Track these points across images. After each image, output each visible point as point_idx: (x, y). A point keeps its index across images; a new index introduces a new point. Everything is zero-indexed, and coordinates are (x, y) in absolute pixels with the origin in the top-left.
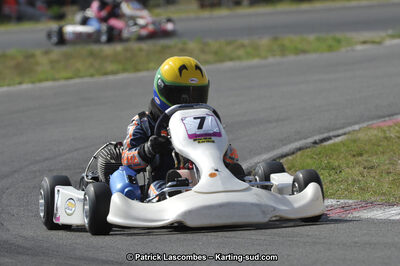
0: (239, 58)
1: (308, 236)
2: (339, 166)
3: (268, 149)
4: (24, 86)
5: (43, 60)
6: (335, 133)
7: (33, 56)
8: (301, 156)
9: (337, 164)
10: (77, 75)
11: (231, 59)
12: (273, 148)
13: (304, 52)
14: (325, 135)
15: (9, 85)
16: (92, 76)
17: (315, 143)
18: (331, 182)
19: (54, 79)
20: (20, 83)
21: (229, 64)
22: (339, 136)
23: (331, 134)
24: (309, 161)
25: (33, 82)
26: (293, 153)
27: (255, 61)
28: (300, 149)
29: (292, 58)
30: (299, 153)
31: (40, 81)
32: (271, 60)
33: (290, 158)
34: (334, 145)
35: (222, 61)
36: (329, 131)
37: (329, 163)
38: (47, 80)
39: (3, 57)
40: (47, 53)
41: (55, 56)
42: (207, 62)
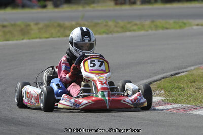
0: (134, 31)
1: (166, 122)
2: (183, 87)
3: (147, 77)
4: (25, 41)
5: (35, 28)
6: (182, 70)
7: (29, 26)
8: (164, 81)
9: (182, 86)
10: (52, 36)
11: (130, 31)
12: (150, 77)
13: (167, 29)
14: (177, 71)
15: (17, 40)
16: (59, 37)
17: (171, 75)
18: (179, 95)
19: (40, 38)
20: (23, 39)
21: (128, 34)
22: (184, 72)
23: (180, 71)
24: (168, 84)
25: (29, 39)
26: (160, 80)
27: (142, 32)
28: (164, 78)
29: (161, 31)
30: (163, 80)
31: (33, 38)
32: (150, 32)
33: (158, 82)
34: (181, 76)
35: (126, 32)
36: (179, 69)
37: (178, 85)
38: (36, 38)
39: (14, 25)
40: (36, 24)
41: (40, 26)
42: (118, 32)
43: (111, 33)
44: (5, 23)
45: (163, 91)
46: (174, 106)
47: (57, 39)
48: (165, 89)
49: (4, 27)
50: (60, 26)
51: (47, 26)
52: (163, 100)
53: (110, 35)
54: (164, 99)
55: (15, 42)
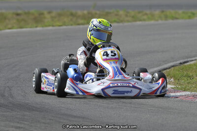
0: (144, 20)
2: (192, 76)
3: (157, 66)
4: (38, 29)
5: (48, 16)
6: (191, 59)
7: (42, 14)
8: (174, 69)
9: (191, 74)
10: (64, 24)
11: (140, 20)
12: (160, 65)
13: (177, 18)
14: (186, 60)
15: (31, 27)
16: (72, 25)
17: (181, 63)
18: (188, 83)
19: (53, 26)
20: (36, 27)
21: (139, 23)
22: (192, 61)
23: (189, 60)
24: (178, 72)
25: (43, 27)
26: (170, 68)
27: (152, 22)
28: (173, 66)
29: (170, 21)
30: (172, 68)
31: (46, 26)
32: (160, 22)
33: (168, 70)
34: (190, 65)
35: (135, 21)
36: (188, 58)
37: (187, 74)
38: (49, 26)
39: (28, 14)
40: (49, 13)
41: (53, 14)
42: (128, 21)
43: (122, 21)
44: (19, 12)
45: (172, 79)
46: (184, 93)
47: (70, 27)
48: (174, 77)
49: (18, 15)
50: (72, 14)
51: (60, 15)
52: (172, 88)
53: (121, 24)
54: (173, 86)
55: (28, 29)
